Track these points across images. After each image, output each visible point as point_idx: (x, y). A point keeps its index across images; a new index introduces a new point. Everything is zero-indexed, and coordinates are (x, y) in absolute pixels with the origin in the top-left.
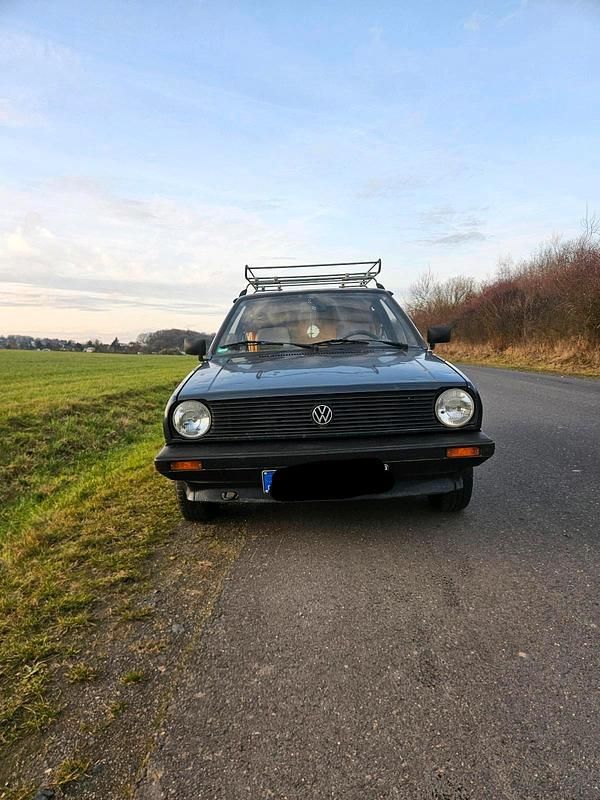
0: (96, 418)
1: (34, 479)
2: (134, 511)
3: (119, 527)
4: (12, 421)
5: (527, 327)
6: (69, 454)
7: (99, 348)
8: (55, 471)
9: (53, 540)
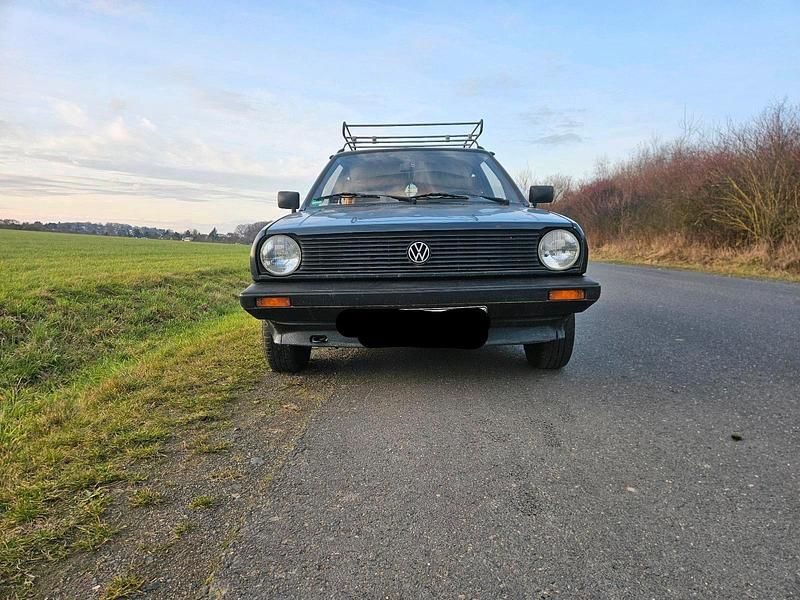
0: (186, 291)
1: (121, 342)
2: (219, 364)
3: (202, 376)
4: (101, 288)
5: (624, 224)
6: (158, 321)
7: (196, 237)
8: (142, 336)
9: (131, 388)
